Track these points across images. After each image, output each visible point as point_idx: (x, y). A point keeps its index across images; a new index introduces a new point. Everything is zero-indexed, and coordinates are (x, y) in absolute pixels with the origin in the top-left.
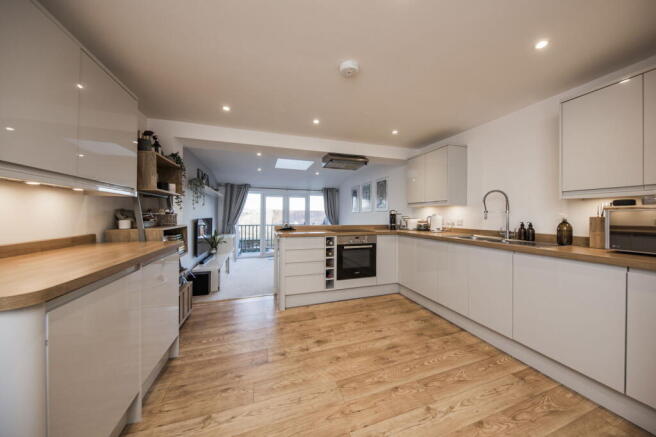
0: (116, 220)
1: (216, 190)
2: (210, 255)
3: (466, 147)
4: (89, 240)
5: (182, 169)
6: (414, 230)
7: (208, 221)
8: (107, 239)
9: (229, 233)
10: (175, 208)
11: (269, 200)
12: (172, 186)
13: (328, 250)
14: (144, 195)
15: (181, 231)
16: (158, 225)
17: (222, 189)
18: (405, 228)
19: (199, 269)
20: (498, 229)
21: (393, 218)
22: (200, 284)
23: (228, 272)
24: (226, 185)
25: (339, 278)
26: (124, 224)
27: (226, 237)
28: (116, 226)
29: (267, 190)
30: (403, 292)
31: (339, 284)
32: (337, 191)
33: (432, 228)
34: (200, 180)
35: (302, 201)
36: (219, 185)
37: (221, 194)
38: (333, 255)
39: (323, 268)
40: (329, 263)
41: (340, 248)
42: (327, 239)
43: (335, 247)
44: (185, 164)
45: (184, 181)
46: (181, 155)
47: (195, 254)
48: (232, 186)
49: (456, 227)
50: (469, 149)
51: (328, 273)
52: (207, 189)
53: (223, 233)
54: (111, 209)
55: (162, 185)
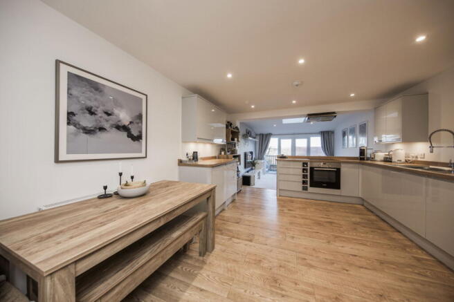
0: (221, 152)
1: (254, 138)
2: (252, 169)
3: (427, 93)
4: (215, 158)
5: (239, 132)
6: (381, 161)
7: (251, 153)
8: (219, 158)
9: (261, 159)
10: (237, 148)
11: (282, 141)
12: (236, 139)
13: (304, 169)
14: (228, 143)
15: (239, 156)
16: (232, 153)
17: (258, 137)
18: (372, 159)
19: (247, 174)
20: (448, 162)
21: (362, 152)
22: (246, 181)
23: (259, 178)
24: (260, 134)
25: (311, 186)
26: (223, 153)
27: (259, 161)
28: (221, 154)
29: (282, 136)
30: (365, 204)
31: (311, 189)
32: (333, 132)
33: (393, 160)
34: (248, 134)
35: (305, 141)
36: (256, 135)
37: (257, 140)
38: (307, 172)
39: (301, 179)
40: (305, 176)
41: (312, 169)
42: (304, 163)
43: (309, 168)
44: (240, 130)
45: (240, 137)
46: (239, 127)
47: (245, 167)
48: (263, 135)
49: (419, 159)
50: (429, 95)
51: (304, 182)
52: (250, 138)
53: (259, 159)
54: (219, 148)
55: (233, 139)
